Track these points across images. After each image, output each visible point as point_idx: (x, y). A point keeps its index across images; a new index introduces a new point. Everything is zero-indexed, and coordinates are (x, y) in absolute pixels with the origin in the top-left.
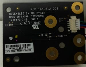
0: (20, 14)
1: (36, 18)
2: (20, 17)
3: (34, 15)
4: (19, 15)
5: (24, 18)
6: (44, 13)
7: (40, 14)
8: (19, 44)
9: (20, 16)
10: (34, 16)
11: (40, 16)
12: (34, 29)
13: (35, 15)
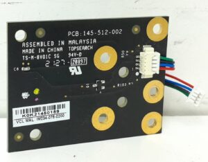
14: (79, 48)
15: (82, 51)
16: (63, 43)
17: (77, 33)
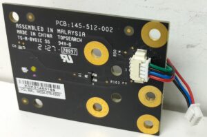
0: (36, 28)
1: (68, 42)
2: (37, 34)
3: (63, 35)
4: (34, 31)
5: (43, 39)
6: (84, 34)
7: (74, 36)
8: (40, 82)
9: (37, 32)
10: (64, 37)
11: (74, 39)
12: (64, 61)
13: (66, 35)
14: (68, 39)
15: (72, 42)
16: (52, 30)
17: (65, 24)
